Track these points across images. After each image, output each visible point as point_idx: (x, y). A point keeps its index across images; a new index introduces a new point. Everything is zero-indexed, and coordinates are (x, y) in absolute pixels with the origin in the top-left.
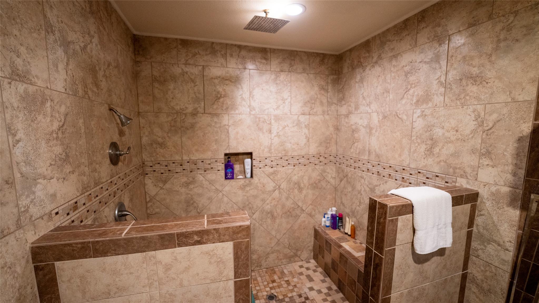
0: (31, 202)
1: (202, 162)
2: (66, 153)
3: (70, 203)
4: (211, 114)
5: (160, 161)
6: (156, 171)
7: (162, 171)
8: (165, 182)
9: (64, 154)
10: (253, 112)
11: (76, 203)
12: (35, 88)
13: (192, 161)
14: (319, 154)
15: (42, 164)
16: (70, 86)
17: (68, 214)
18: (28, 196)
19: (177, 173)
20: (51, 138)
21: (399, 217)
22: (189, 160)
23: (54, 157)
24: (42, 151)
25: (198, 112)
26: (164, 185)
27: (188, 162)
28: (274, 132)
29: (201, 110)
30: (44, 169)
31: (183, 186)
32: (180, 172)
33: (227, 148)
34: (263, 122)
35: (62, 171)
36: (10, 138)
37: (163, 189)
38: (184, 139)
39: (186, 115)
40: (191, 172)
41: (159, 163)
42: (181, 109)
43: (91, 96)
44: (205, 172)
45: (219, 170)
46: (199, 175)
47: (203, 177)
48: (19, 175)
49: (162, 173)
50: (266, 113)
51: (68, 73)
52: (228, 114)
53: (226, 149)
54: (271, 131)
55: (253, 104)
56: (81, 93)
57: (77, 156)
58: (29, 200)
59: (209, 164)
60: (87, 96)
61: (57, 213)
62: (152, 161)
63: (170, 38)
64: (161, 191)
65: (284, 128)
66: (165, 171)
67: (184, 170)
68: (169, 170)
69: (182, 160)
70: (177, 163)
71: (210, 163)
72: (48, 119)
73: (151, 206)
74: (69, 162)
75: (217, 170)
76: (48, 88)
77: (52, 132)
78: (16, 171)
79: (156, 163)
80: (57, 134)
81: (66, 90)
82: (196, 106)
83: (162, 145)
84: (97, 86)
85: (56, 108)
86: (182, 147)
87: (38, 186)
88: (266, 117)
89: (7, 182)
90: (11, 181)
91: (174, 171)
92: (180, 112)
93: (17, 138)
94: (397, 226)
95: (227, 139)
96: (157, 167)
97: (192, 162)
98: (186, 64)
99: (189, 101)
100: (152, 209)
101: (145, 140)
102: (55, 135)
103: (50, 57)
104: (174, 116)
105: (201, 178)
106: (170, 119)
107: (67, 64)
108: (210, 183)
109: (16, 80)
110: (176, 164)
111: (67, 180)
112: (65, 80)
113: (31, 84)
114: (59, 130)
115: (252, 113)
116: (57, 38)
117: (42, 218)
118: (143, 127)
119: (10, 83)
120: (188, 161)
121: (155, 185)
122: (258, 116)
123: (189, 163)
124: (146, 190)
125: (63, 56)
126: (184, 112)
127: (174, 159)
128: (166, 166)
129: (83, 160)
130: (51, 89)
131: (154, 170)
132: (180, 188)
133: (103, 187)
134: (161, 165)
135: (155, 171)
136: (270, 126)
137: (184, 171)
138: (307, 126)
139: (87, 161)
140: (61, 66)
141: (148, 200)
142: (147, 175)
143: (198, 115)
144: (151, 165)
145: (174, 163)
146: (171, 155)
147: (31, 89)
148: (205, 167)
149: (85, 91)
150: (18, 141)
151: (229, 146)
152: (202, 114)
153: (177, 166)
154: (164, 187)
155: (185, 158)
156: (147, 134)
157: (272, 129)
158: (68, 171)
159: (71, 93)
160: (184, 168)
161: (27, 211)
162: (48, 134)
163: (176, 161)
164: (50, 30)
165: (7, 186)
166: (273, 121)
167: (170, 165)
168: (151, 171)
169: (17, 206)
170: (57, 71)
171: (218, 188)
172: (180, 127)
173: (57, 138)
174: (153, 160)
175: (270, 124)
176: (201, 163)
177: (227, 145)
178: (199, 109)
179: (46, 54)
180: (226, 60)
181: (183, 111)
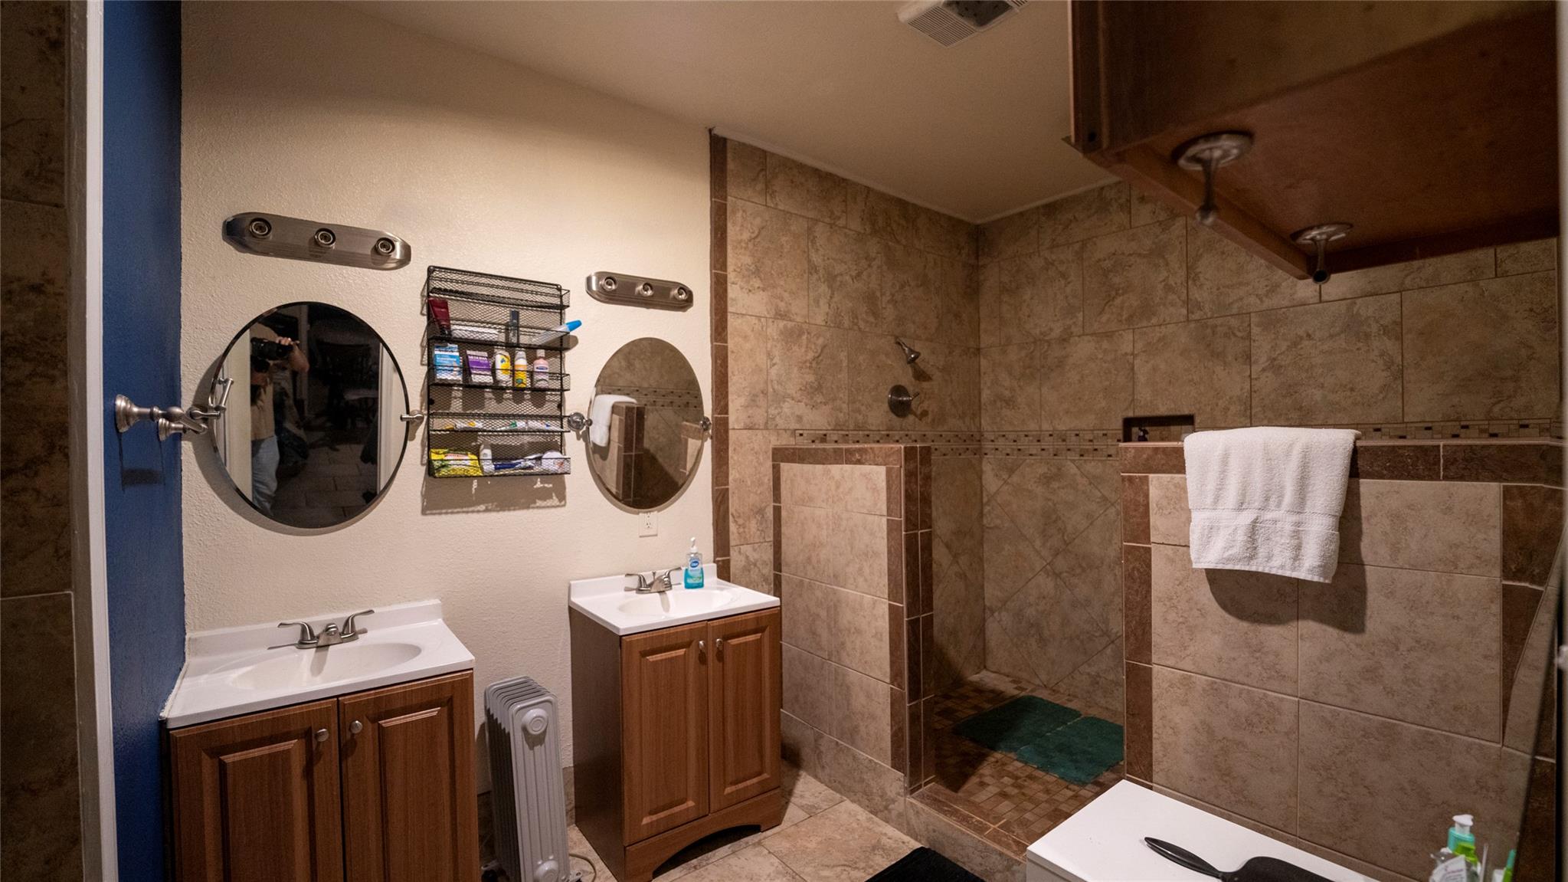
0: (778, 414)
1: (1077, 435)
2: (819, 383)
3: (817, 432)
4: (1095, 334)
5: (1006, 431)
6: (1000, 449)
7: (1008, 451)
8: (1011, 471)
9: (816, 383)
10: (1196, 316)
11: (825, 435)
12: (794, 323)
13: (1058, 432)
14: (1458, 420)
15: (792, 387)
16: (833, 319)
17: (813, 441)
18: (776, 408)
19: (1031, 455)
20: (804, 367)
21: (1151, 476)
22: (1053, 431)
23: (805, 383)
24: (793, 376)
25: (1072, 333)
26: (1010, 476)
27: (1051, 435)
28: (1262, 359)
29: (1075, 330)
30: (794, 392)
31: (1039, 482)
32: (1036, 455)
33: (1130, 405)
34: (1226, 335)
35: (812, 398)
36: (769, 361)
37: (1008, 484)
38: (1045, 390)
39: (1049, 342)
40: (1055, 455)
41: (1004, 436)
42: (1041, 334)
43: (862, 327)
44: (1082, 458)
45: (1110, 456)
46: (1069, 463)
47: (1077, 467)
48: (771, 390)
49: (1008, 455)
50: (1235, 311)
51: (831, 307)
52: (1134, 329)
53: (1127, 409)
54: (1249, 357)
55: (1196, 295)
56: (846, 323)
57: (832, 388)
58: (776, 412)
59: (1091, 441)
60: (856, 327)
61: (801, 435)
62: (994, 431)
63: (1027, 211)
64: (1006, 487)
65: (1295, 344)
66: (1013, 450)
67: (1043, 450)
68: (1019, 450)
69: (1041, 431)
70: (1033, 436)
71: (1091, 438)
72: (803, 350)
73: (989, 512)
74: (822, 393)
75: (1106, 454)
76: (806, 322)
77: (805, 362)
78: (770, 386)
79: (999, 436)
80: (811, 363)
81: (826, 322)
82: (1068, 322)
83: (1010, 403)
84: (875, 315)
85: (812, 340)
86: (1041, 406)
87: (786, 403)
88: (1234, 322)
89: (762, 392)
90: (765, 392)
91: (1027, 452)
92: (1040, 340)
93: (774, 362)
94: (1147, 496)
95: (1130, 384)
96: (1000, 443)
97: (1058, 435)
98: (1054, 246)
99: (1056, 315)
100: (989, 519)
101: (986, 395)
102: (808, 365)
103: (811, 294)
104: (1030, 349)
105: (1073, 469)
106: (1023, 353)
107: (831, 297)
108: (1090, 483)
109: (778, 319)
110: (1031, 438)
111: (817, 409)
112: (827, 314)
113: (790, 321)
114: (814, 360)
115: (1193, 317)
116: (821, 276)
117: (785, 430)
118: (985, 373)
119: (773, 322)
120: (1051, 433)
121: (997, 476)
122: (1211, 322)
123: (1052, 438)
124: (984, 484)
125: (827, 291)
126: (1046, 338)
127: (1028, 429)
128: (1015, 441)
129: (841, 395)
130: (809, 323)
131: (997, 447)
132: (1036, 485)
133: (871, 435)
134: (1007, 439)
135: (997, 449)
136: (1247, 343)
137: (1043, 452)
138: (1396, 331)
139: (846, 398)
140: (823, 302)
141: (985, 500)
142: (986, 456)
143: (1072, 340)
144: (993, 438)
145: (1026, 436)
146: (1024, 420)
147: (790, 324)
148: (1082, 447)
149: (853, 322)
150: (774, 364)
151: (1133, 400)
152: (1079, 336)
153: (1032, 441)
154: (1009, 481)
155: (1046, 426)
156: (989, 384)
157: (1253, 351)
158: (819, 401)
159: (832, 325)
160: (1043, 447)
161: (773, 419)
162: (801, 362)
163: (1029, 433)
164: (813, 271)
165: (762, 395)
166: (1255, 330)
167: (1020, 440)
168: (992, 449)
169: (767, 412)
170: (818, 306)
171: (1106, 494)
172: (1039, 368)
173: (810, 367)
174: (996, 430)
175: (1249, 337)
176: (1074, 438)
177: (1131, 398)
178: (1074, 329)
179: (806, 293)
180: (1130, 213)
181: (1045, 336)
